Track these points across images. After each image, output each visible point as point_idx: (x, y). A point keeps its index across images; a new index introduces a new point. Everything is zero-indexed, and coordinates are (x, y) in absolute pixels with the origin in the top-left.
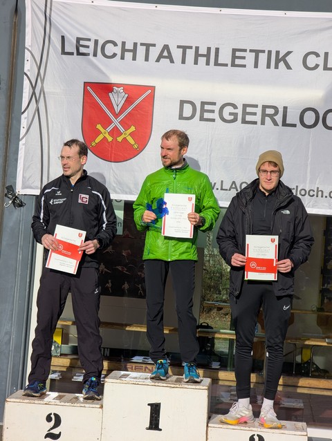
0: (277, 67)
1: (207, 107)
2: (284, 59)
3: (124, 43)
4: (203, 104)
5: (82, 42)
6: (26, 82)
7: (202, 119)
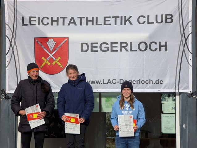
0: (125, 24)
1: (94, 45)
2: (128, 20)
3: (52, 18)
4: (92, 44)
5: (32, 19)
6: (7, 40)
7: (92, 51)
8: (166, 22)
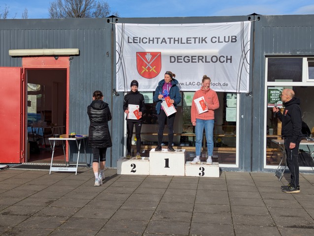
0: (202, 43)
1: (179, 58)
2: (204, 40)
3: (149, 38)
4: (178, 57)
5: (135, 39)
6: (117, 53)
7: (178, 62)
8: (232, 42)
